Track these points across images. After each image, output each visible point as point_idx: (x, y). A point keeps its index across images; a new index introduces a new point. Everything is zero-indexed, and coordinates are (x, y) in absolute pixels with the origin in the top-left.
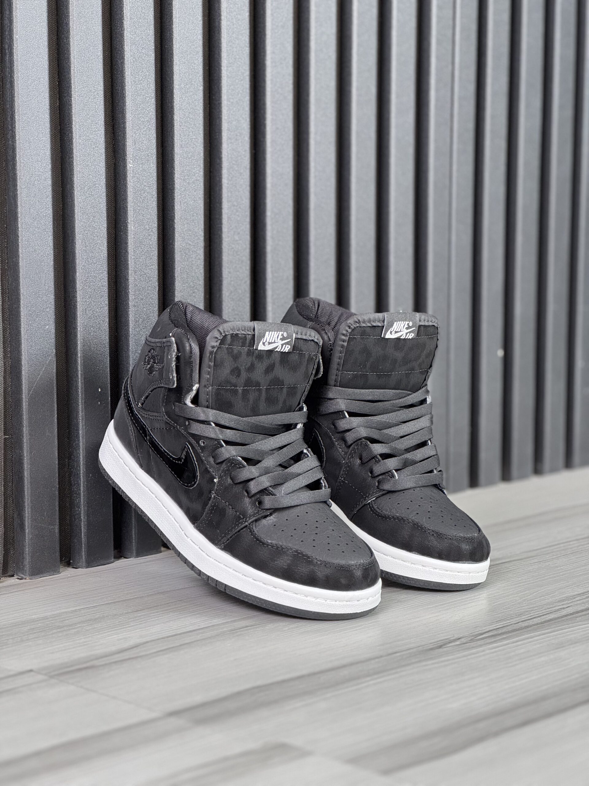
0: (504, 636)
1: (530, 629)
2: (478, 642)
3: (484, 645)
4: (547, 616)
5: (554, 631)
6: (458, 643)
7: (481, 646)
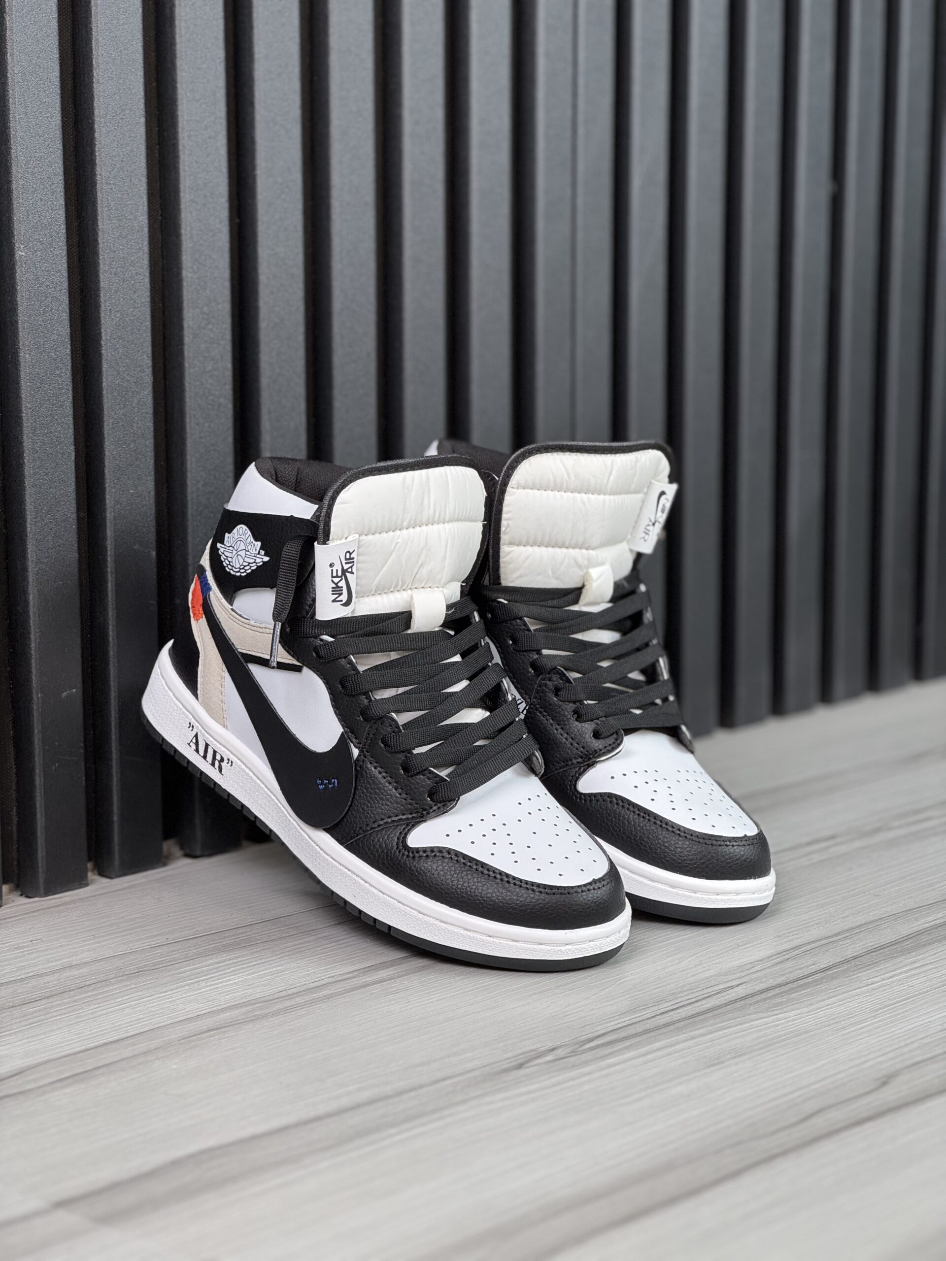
0: (628, 1043)
1: (671, 1028)
2: (583, 1056)
3: (592, 1061)
4: (703, 1002)
5: (711, 1033)
6: (550, 1057)
7: (586, 1063)
